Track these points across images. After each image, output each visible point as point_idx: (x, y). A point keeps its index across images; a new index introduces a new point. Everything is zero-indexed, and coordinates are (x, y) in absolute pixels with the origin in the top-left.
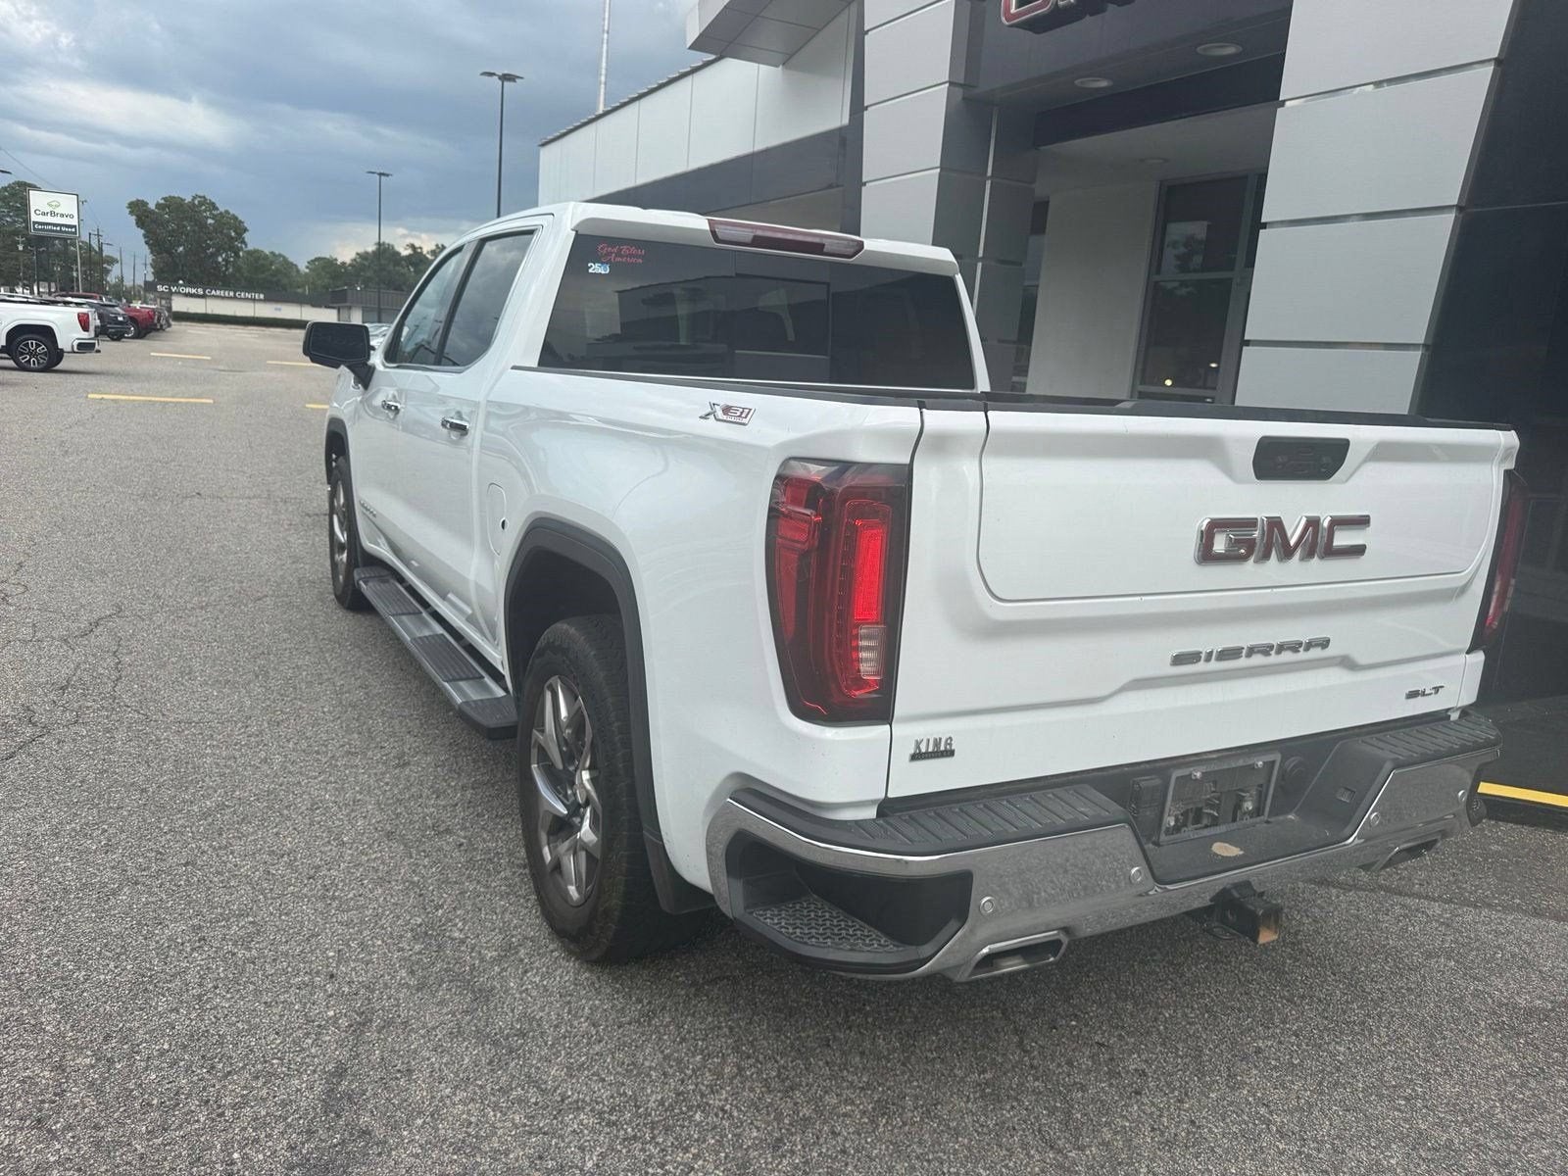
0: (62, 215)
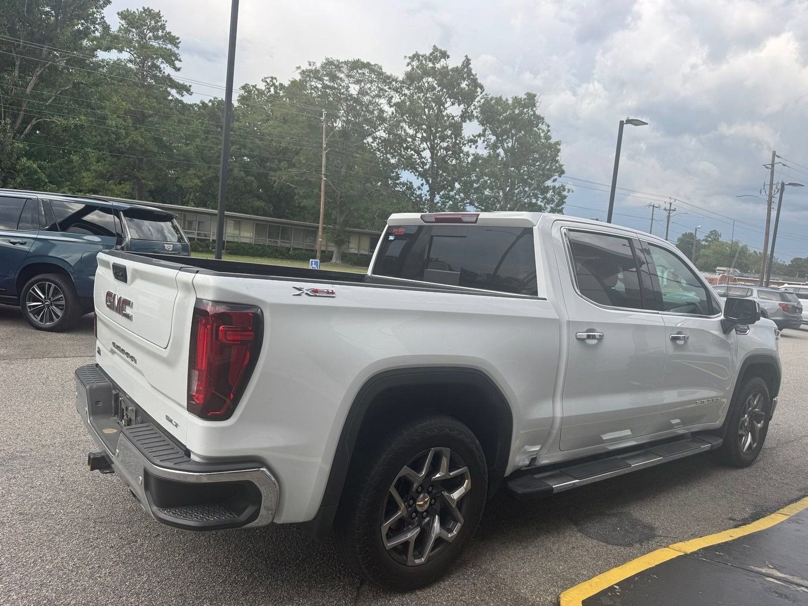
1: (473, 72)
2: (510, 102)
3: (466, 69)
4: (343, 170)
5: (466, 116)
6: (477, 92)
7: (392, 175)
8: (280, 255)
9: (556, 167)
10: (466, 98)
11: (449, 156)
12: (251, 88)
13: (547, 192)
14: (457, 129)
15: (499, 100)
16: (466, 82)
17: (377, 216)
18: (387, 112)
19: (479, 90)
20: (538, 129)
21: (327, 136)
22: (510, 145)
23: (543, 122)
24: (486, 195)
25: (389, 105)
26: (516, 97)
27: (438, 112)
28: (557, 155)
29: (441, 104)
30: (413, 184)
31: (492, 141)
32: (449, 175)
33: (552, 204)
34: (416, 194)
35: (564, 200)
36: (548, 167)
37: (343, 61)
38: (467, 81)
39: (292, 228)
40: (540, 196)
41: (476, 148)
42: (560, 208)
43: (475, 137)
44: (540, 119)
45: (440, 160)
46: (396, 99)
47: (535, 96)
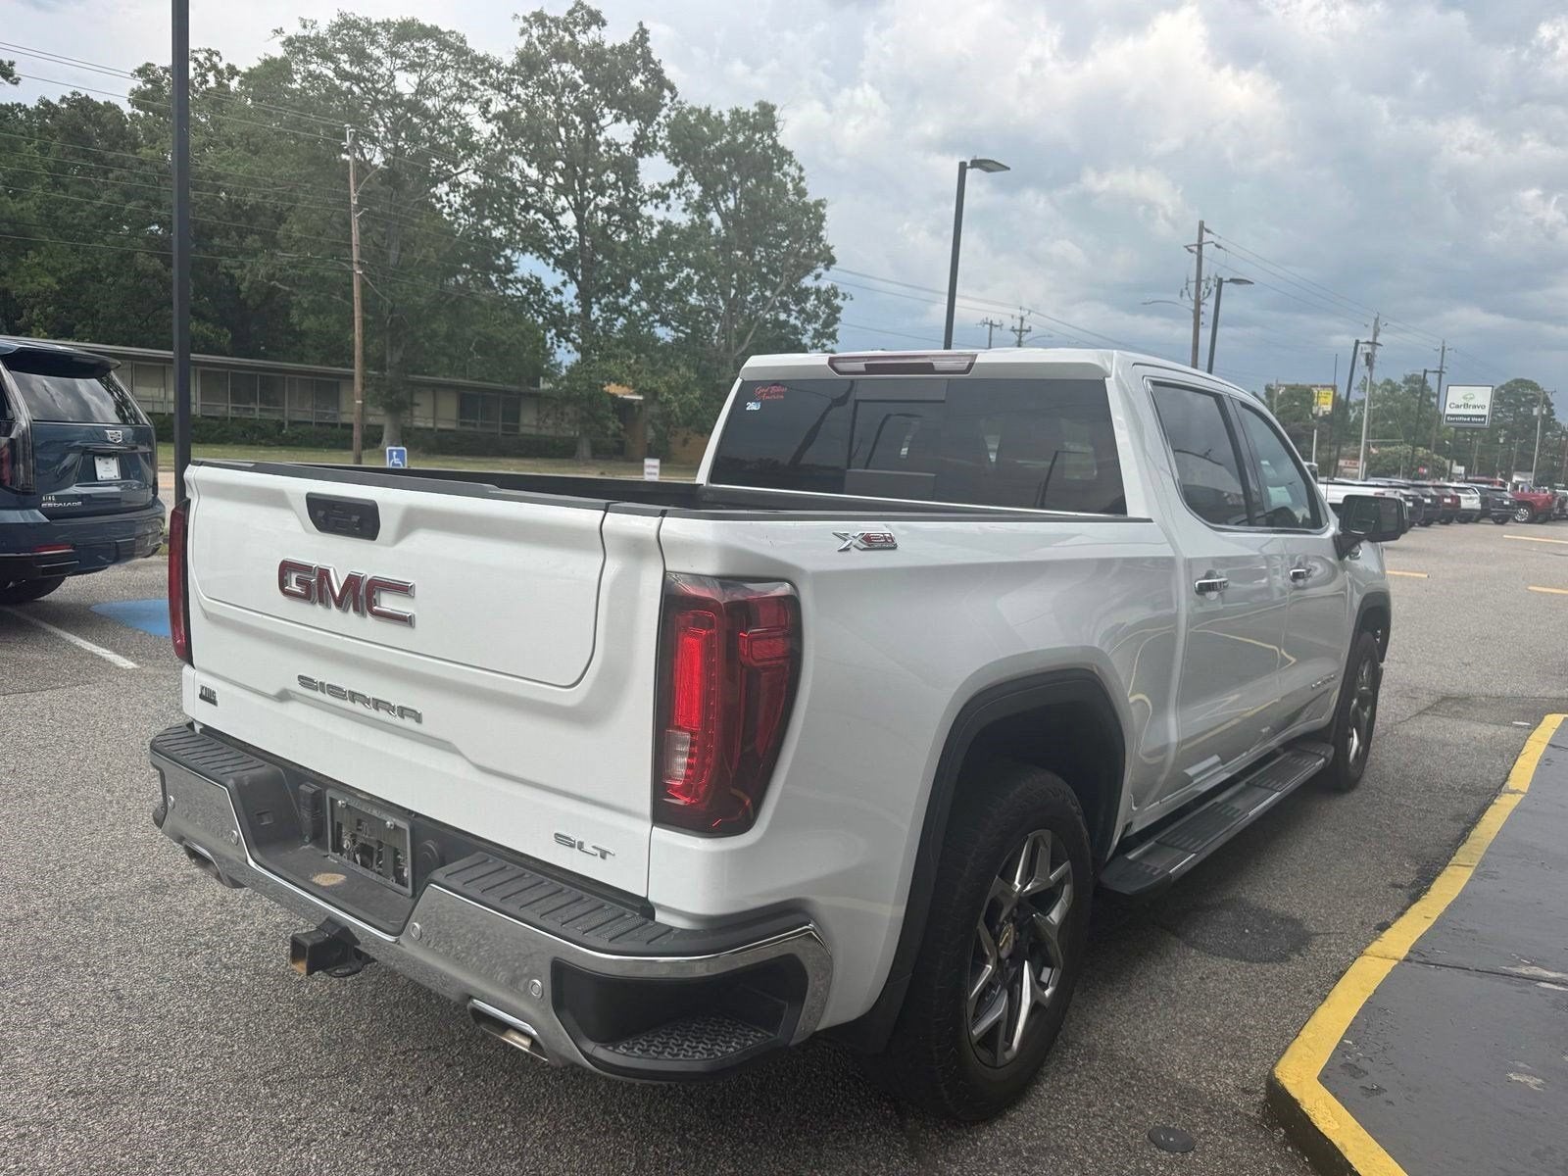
0: (1474, 407)
1: (655, 56)
2: (727, 118)
3: (640, 49)
4: (394, 253)
5: (643, 146)
6: (664, 97)
7: (497, 262)
8: (263, 438)
9: (820, 249)
10: (641, 108)
11: (615, 226)
12: (161, 72)
13: (807, 299)
14: (627, 170)
15: (704, 116)
16: (641, 77)
17: (474, 349)
18: (478, 132)
19: (666, 93)
20: (783, 174)
21: (358, 182)
22: (731, 204)
23: (791, 162)
24: (692, 306)
25: (485, 117)
26: (737, 110)
27: (587, 135)
28: (820, 228)
29: (590, 117)
30: (543, 281)
31: (696, 197)
32: (615, 263)
33: (816, 322)
34: (551, 303)
35: (837, 315)
36: (803, 250)
37: (380, 20)
38: (643, 74)
39: (284, 378)
40: (793, 307)
41: (668, 209)
42: (831, 330)
43: (664, 188)
44: (784, 155)
45: (599, 233)
46: (499, 105)
47: (773, 108)
